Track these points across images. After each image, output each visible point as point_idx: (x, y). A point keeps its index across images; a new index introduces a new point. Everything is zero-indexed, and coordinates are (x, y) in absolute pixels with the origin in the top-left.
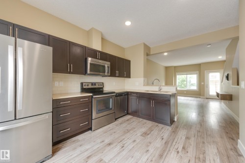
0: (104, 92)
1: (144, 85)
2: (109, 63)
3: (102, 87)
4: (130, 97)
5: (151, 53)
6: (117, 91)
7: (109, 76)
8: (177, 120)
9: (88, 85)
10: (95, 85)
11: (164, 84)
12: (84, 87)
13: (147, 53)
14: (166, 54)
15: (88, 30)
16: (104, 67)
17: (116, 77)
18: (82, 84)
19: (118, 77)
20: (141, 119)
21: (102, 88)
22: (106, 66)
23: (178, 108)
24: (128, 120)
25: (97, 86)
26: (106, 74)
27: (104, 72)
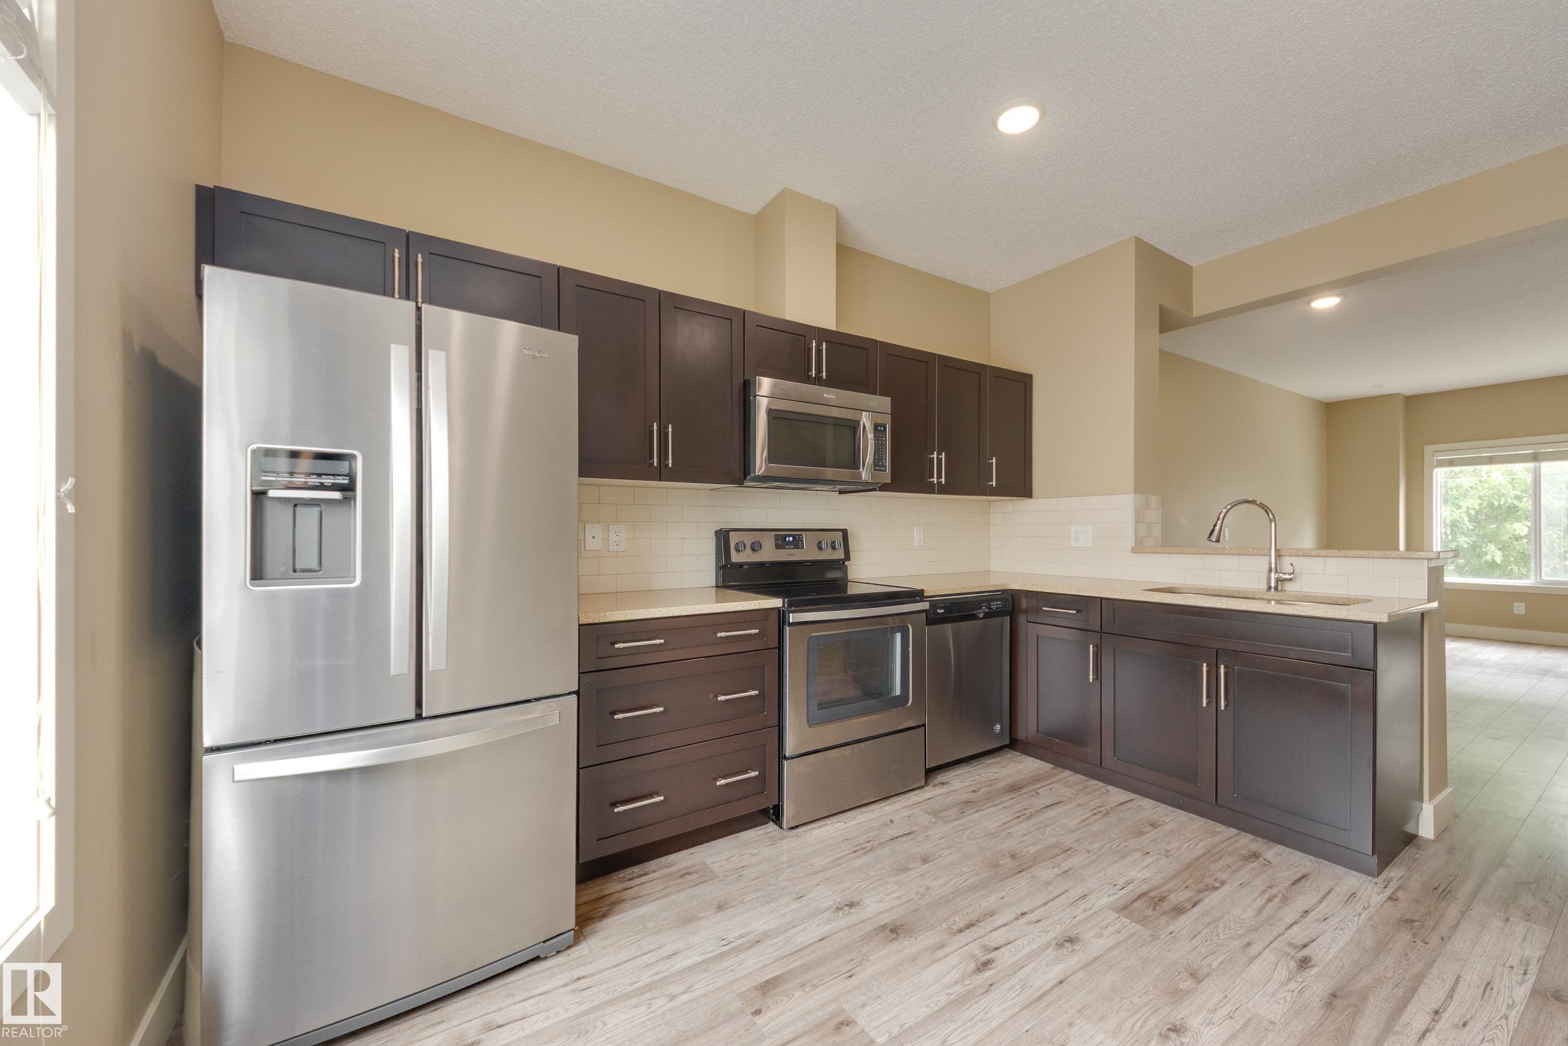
0: (853, 590)
1: (1139, 547)
2: (884, 403)
3: (839, 555)
4: (1030, 631)
5: (1199, 309)
6: (932, 588)
7: (884, 488)
8: (1443, 831)
9: (756, 547)
10: (797, 543)
11: (1307, 539)
12: (736, 558)
13: (1162, 310)
14: (1325, 303)
15: (754, 208)
16: (853, 426)
17: (929, 489)
18: (723, 537)
19: (943, 490)
20: (1117, 795)
21: (840, 565)
22: (866, 420)
23: (1454, 738)
24: (1014, 788)
25: (808, 553)
26: (865, 475)
27: (854, 463)
